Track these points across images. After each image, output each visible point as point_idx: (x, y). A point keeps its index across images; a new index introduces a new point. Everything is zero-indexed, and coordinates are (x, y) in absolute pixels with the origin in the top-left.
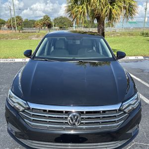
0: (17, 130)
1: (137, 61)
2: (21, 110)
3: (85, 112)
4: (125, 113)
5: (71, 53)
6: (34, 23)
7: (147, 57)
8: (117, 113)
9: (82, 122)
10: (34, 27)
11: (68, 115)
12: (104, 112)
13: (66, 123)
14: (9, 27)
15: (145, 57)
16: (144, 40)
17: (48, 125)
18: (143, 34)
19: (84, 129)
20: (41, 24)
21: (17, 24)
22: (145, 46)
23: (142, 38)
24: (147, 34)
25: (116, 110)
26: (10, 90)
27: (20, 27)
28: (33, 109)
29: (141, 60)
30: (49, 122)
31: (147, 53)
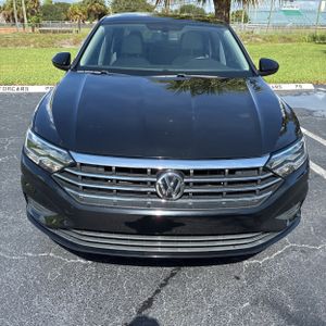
0: (49, 213)
1: (299, 93)
2: (56, 169)
3: (192, 172)
4: (276, 176)
5: (154, 61)
6: (65, 11)
7: (322, 86)
8: (259, 174)
9: (185, 191)
10: (67, 19)
11: (158, 178)
12: (232, 171)
13: (152, 193)
14: (8, 20)
15: (317, 85)
16: (316, 50)
17: (115, 199)
18: (314, 38)
19: (190, 207)
20: (84, 13)
21: (27, 11)
22: (317, 63)
23: (313, 46)
24: (323, 38)
25: (258, 169)
26: (29, 131)
27: (34, 18)
28: (82, 164)
29: (308, 92)
30: (118, 191)
31: (321, 78)
